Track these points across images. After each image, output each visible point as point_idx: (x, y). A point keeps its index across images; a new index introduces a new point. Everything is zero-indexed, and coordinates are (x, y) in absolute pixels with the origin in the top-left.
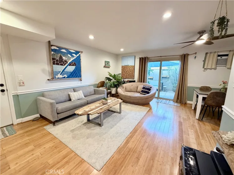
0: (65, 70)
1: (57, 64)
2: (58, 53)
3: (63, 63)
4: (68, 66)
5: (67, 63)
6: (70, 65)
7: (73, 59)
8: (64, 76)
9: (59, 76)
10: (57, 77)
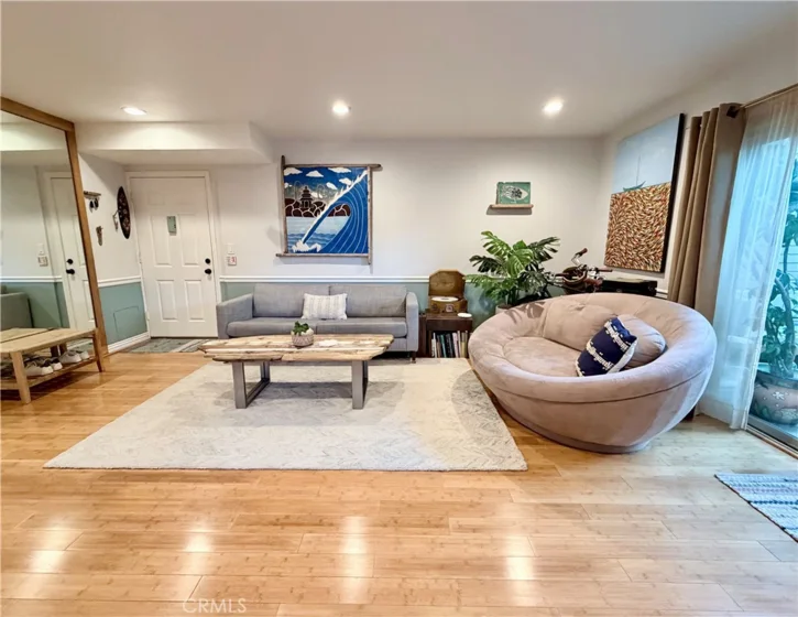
0: (317, 231)
1: (297, 214)
2: (298, 185)
3: (312, 210)
4: (327, 218)
5: (323, 209)
6: (331, 213)
7: (343, 193)
8: (313, 247)
9: (301, 246)
10: (295, 248)
